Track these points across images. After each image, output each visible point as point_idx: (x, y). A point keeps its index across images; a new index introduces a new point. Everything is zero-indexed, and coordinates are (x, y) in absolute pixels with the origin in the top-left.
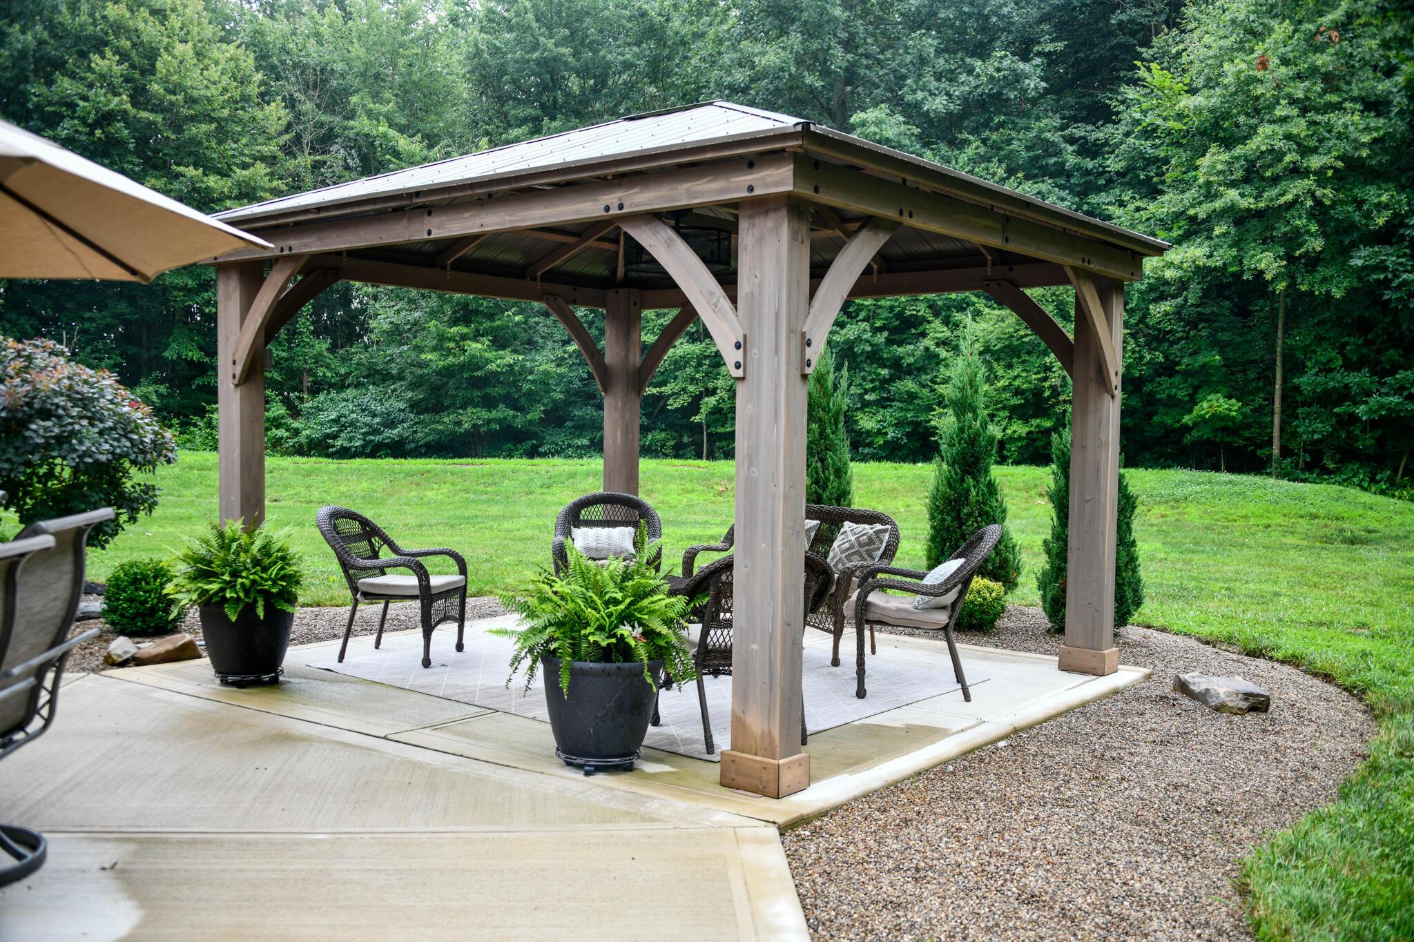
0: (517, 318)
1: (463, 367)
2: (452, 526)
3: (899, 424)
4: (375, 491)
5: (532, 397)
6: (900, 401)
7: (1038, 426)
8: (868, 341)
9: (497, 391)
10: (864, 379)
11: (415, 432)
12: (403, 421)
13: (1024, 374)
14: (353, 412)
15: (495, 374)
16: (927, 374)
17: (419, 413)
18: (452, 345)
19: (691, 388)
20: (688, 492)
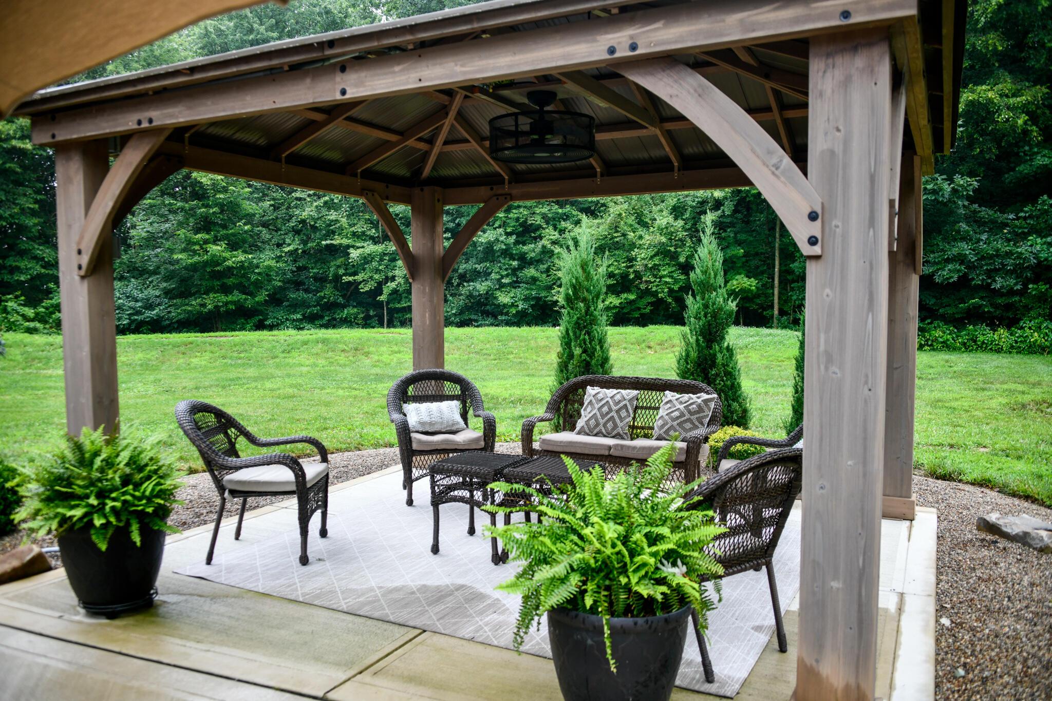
0: (246, 228)
1: (206, 264)
2: (224, 387)
3: (526, 299)
4: (150, 360)
5: (258, 285)
6: (527, 283)
7: (625, 299)
8: (502, 242)
9: (231, 281)
10: (500, 268)
11: (170, 312)
12: (159, 305)
13: (616, 263)
14: (119, 298)
15: (230, 269)
16: (544, 264)
17: (170, 299)
18: (197, 247)
19: (376, 276)
20: (396, 353)
